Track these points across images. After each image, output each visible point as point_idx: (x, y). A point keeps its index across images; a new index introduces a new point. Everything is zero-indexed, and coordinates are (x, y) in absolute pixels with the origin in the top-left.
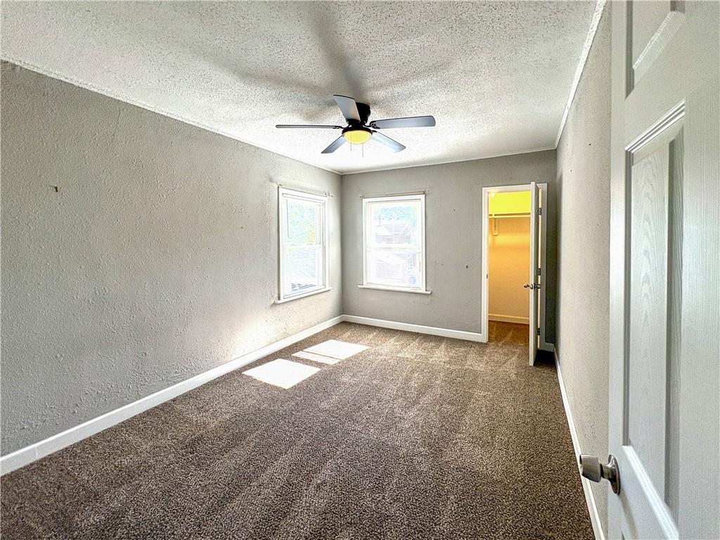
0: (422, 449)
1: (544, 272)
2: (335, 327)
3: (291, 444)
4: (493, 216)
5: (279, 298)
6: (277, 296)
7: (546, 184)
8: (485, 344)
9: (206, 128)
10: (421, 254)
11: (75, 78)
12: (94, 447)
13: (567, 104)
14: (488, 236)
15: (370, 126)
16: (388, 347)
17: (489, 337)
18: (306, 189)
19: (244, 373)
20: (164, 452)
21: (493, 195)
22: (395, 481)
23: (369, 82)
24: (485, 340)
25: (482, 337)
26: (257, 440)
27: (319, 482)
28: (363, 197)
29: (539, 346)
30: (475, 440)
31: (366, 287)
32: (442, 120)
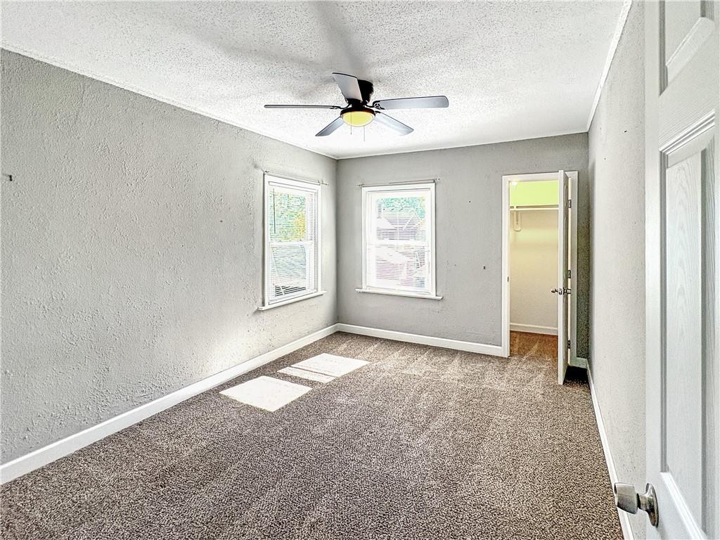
0: (433, 482)
1: (574, 274)
2: (330, 338)
3: (280, 476)
4: (515, 209)
5: (263, 304)
6: (260, 301)
7: (577, 172)
8: (505, 358)
9: (182, 107)
10: (430, 253)
11: (35, 51)
12: (47, 479)
13: (599, 83)
14: (509, 231)
15: (373, 107)
16: (392, 362)
17: (511, 351)
18: (296, 176)
19: (221, 393)
20: (131, 485)
21: (514, 184)
22: (402, 520)
23: (373, 58)
24: (506, 355)
25: (503, 350)
26: (240, 472)
27: (313, 520)
28: (363, 185)
29: (569, 362)
30: (494, 472)
31: (366, 291)
32: (456, 99)
